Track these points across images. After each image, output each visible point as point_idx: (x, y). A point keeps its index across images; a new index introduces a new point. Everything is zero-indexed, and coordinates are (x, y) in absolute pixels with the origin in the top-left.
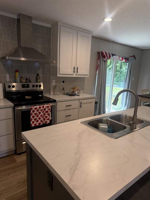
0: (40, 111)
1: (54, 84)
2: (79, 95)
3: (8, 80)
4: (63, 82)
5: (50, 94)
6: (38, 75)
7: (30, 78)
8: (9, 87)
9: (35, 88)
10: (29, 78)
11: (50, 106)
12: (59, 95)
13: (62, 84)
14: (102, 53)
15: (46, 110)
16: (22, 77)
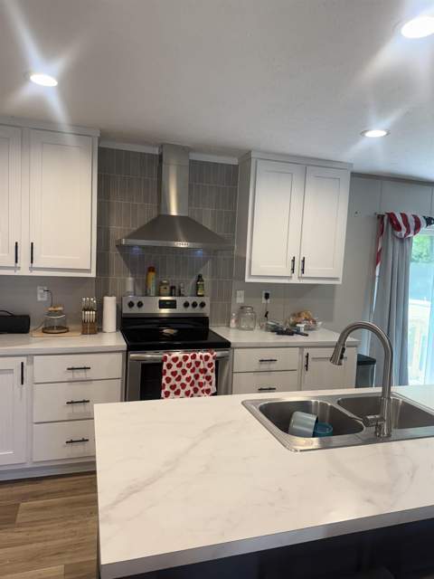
0: (184, 367)
2: (307, 335)
4: (267, 296)
5: (229, 326)
6: (200, 278)
8: (131, 305)
9: (190, 310)
11: (211, 356)
13: (264, 301)
14: (392, 217)
15: (202, 366)
16: (162, 284)
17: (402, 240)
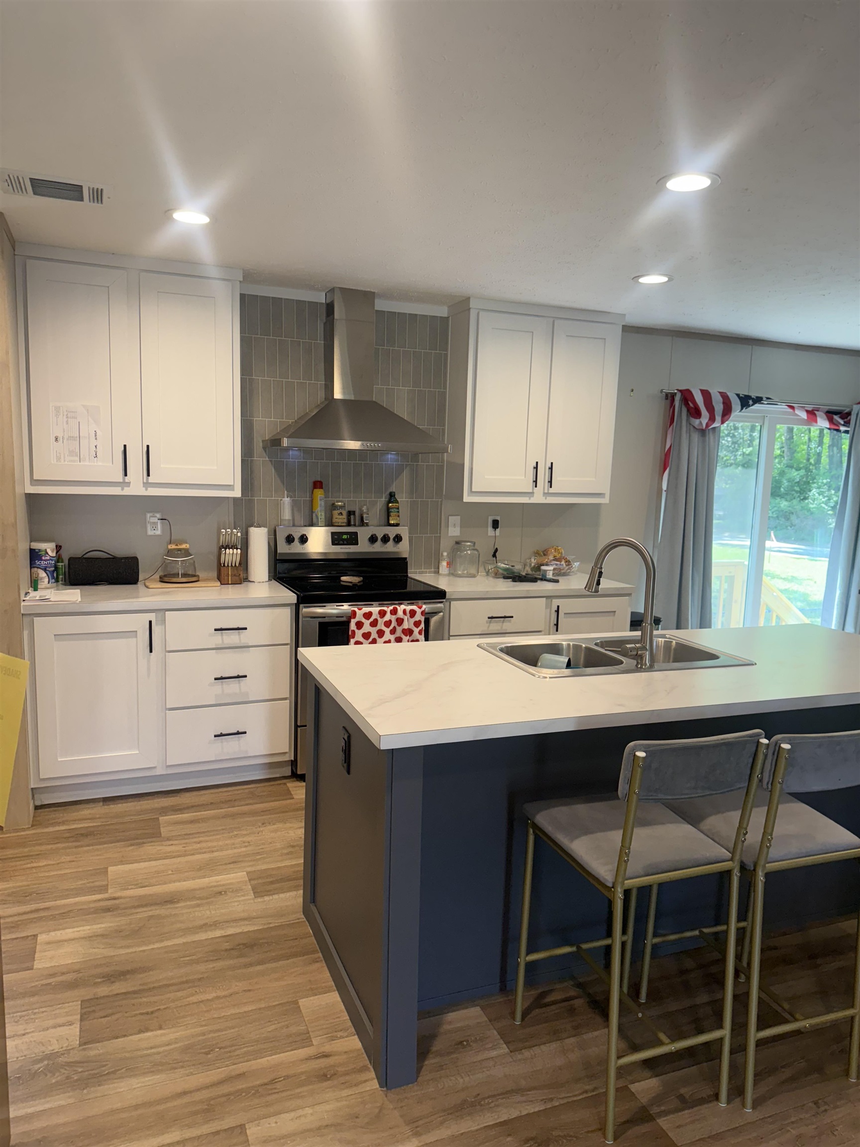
0: (381, 626)
1: (454, 530)
2: (557, 581)
3: (287, 515)
4: (495, 524)
5: (437, 572)
6: (392, 497)
7: (364, 509)
8: (290, 539)
9: (378, 547)
10: (361, 510)
11: (419, 611)
12: (474, 576)
13: (490, 529)
14: (687, 396)
15: (406, 625)
16: (333, 507)
17: (703, 432)
